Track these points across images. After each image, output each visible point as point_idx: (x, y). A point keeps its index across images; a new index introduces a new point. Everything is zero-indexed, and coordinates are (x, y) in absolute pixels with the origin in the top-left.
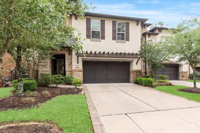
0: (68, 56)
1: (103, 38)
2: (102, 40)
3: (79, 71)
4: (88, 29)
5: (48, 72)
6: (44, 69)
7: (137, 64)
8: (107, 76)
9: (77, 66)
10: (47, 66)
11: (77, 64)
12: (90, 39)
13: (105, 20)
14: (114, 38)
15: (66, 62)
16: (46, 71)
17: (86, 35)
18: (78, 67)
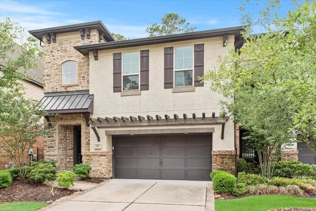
0: (85, 129)
1: (145, 87)
2: (142, 91)
3: (101, 156)
4: (117, 72)
5: (56, 157)
6: (52, 153)
7: (222, 138)
8: (161, 163)
9: (97, 146)
10: (55, 148)
11: (98, 143)
12: (120, 93)
13: (149, 50)
14: (168, 84)
15: (82, 138)
16: (54, 156)
17: (113, 86)
18: (99, 147)
